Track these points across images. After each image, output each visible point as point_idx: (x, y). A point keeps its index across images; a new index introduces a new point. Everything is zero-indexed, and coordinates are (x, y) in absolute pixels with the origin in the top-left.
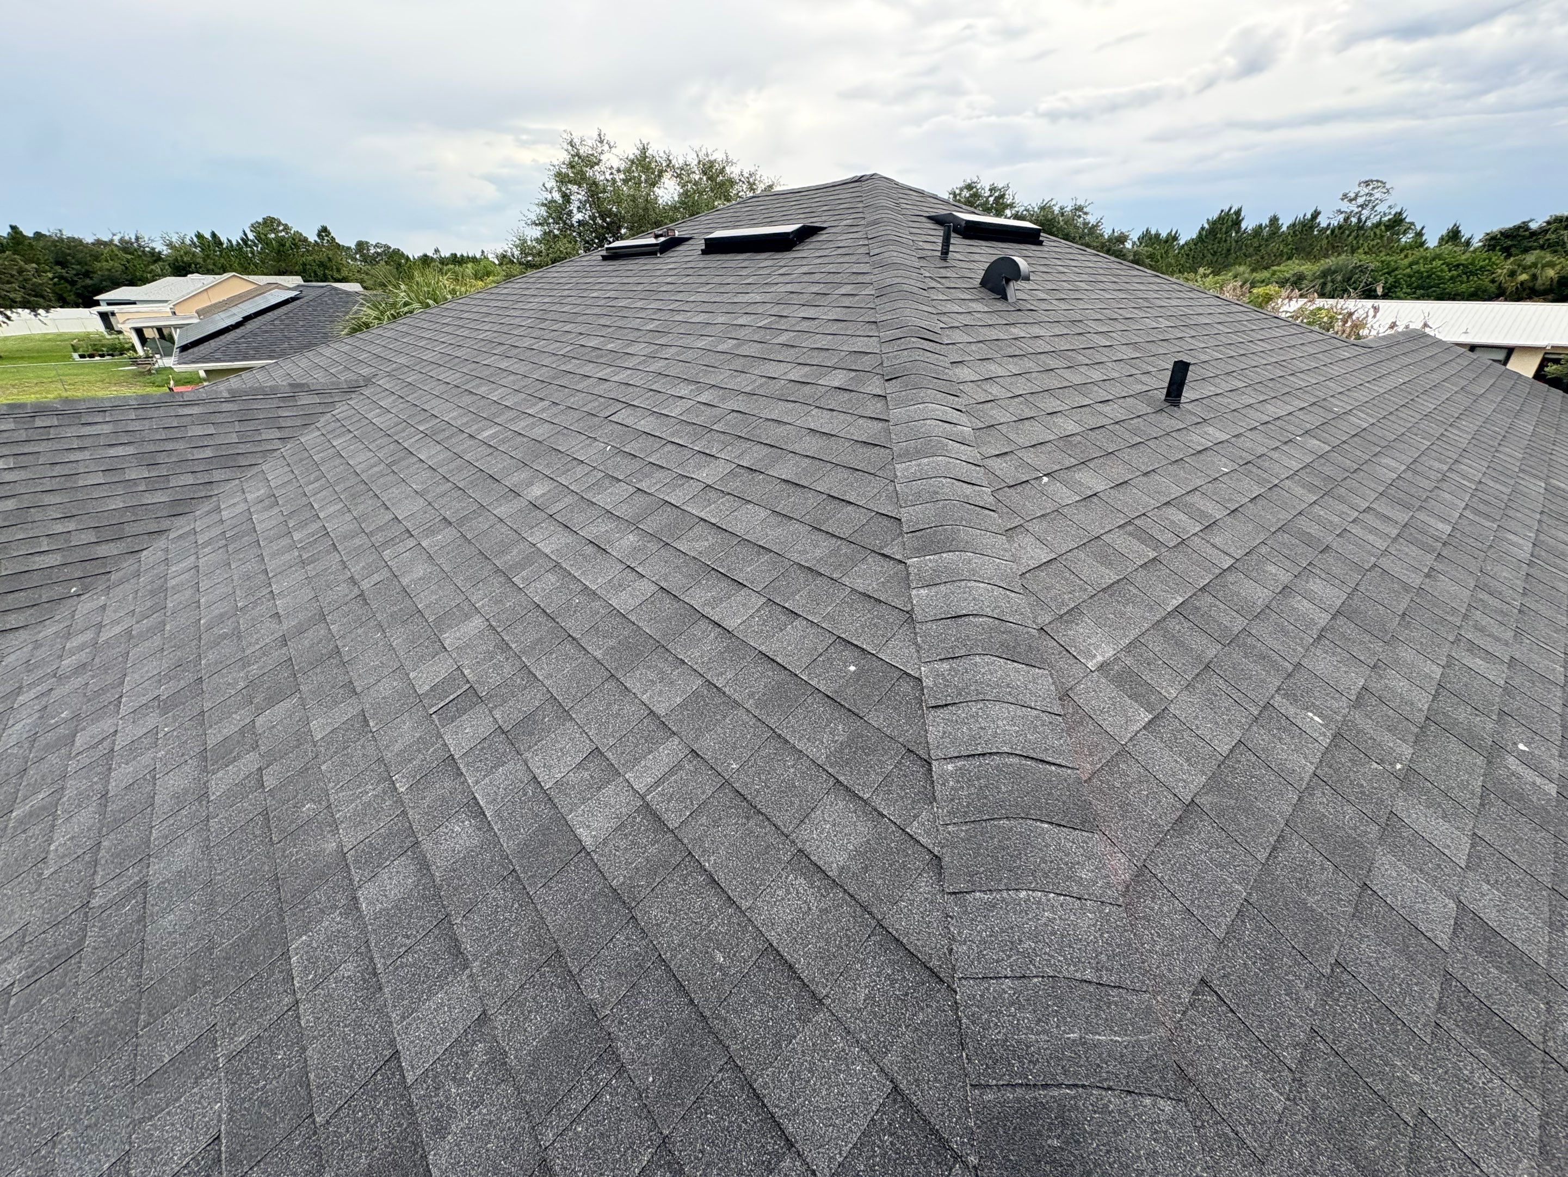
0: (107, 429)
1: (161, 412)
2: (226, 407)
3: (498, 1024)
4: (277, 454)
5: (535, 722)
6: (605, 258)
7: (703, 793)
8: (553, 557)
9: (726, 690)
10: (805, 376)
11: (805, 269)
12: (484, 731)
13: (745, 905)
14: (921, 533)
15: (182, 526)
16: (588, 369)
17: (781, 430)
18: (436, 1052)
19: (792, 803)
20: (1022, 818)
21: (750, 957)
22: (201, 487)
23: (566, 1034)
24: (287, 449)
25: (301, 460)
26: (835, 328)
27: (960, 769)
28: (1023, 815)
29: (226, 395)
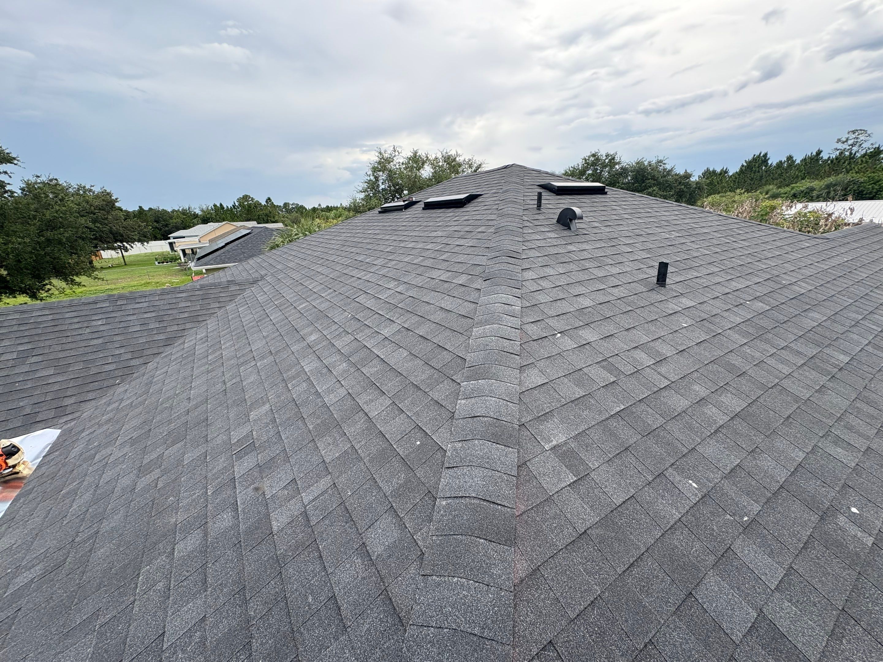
0: (145, 305)
1: (169, 296)
2: (197, 293)
3: (208, 622)
4: (215, 315)
5: (274, 462)
6: (380, 212)
7: (332, 507)
8: (308, 374)
9: (359, 451)
10: (448, 278)
11: (466, 218)
12: (252, 465)
13: (330, 571)
14: (473, 368)
15: (168, 350)
16: (355, 273)
17: (428, 308)
18: (179, 634)
19: (368, 516)
20: (469, 535)
21: (323, 601)
22: (180, 332)
23: (234, 632)
24: (220, 313)
25: (224, 318)
26: (469, 251)
27: (449, 504)
28: (470, 534)
29: (198, 287)
